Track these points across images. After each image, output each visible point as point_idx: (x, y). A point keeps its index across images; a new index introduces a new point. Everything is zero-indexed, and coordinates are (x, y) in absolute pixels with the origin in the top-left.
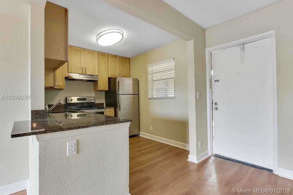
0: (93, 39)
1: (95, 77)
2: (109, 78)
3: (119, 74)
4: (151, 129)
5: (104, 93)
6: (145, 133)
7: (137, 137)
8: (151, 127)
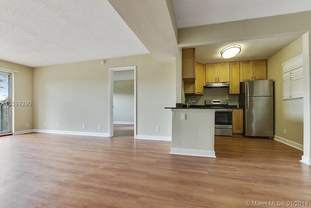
0: (219, 55)
1: (227, 83)
2: (241, 83)
3: (252, 78)
4: (285, 133)
5: (237, 97)
6: (279, 137)
7: (270, 141)
8: (285, 130)
